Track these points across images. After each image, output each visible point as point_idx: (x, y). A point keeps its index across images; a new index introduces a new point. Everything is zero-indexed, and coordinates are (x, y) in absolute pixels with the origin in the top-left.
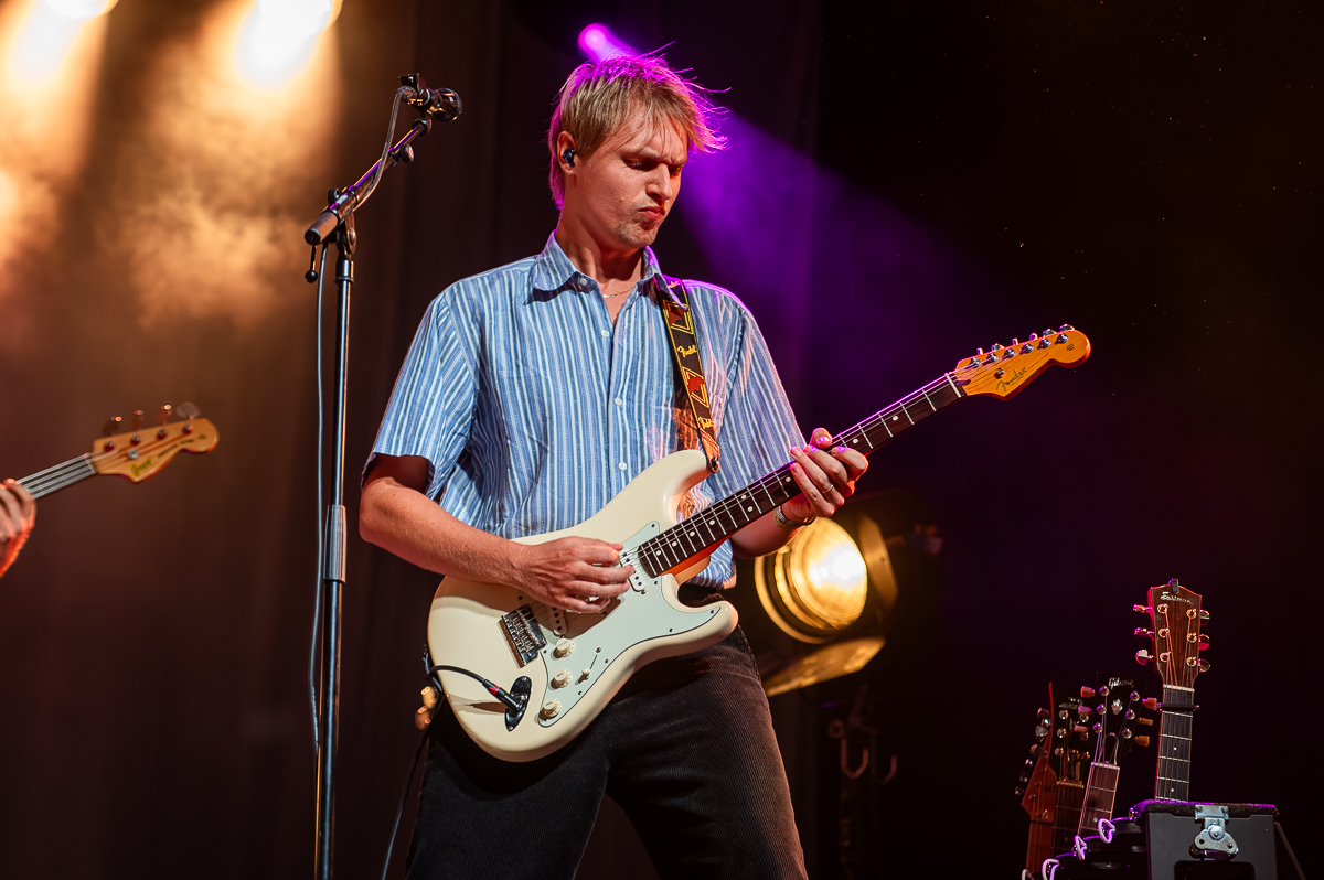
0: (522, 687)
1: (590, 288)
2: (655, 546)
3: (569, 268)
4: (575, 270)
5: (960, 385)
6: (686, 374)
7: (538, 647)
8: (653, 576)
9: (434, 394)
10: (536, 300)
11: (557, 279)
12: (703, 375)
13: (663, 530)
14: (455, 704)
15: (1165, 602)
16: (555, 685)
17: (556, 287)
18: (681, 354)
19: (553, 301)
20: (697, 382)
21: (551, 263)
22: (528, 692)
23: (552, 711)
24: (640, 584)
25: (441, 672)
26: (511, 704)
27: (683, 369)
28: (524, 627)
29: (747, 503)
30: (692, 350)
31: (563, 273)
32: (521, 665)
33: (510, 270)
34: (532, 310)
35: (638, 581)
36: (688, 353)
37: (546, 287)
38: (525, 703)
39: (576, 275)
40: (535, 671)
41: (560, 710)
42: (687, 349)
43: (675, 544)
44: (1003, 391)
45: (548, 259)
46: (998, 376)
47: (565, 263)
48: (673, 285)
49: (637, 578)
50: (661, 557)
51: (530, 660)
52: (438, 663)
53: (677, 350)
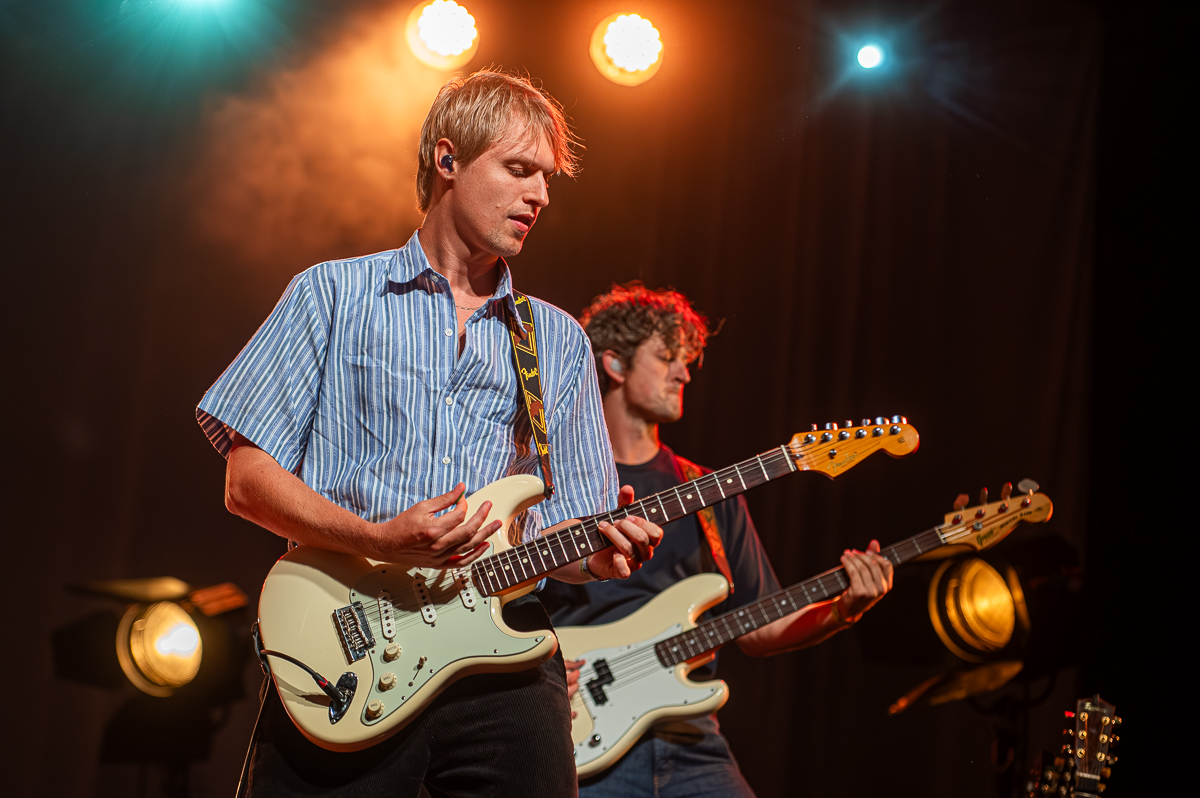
0: (349, 683)
1: (443, 288)
2: (489, 567)
3: (424, 263)
4: (428, 266)
5: (794, 458)
6: (528, 397)
7: (367, 647)
8: (484, 596)
9: (270, 372)
10: (391, 291)
11: (410, 271)
12: (541, 399)
13: (497, 552)
14: (281, 689)
15: (1087, 711)
16: (382, 688)
17: (408, 280)
18: (524, 376)
19: (405, 295)
20: (539, 406)
21: (408, 255)
22: (353, 688)
23: (378, 711)
24: (470, 601)
25: (270, 657)
26: (336, 697)
27: (526, 392)
28: (356, 623)
29: (581, 539)
30: (533, 373)
31: (416, 268)
32: (350, 662)
33: (372, 260)
34: (386, 299)
35: (469, 598)
36: (530, 375)
37: (399, 280)
38: (350, 699)
39: (429, 271)
40: (361, 669)
41: (385, 712)
42: (529, 372)
43: (507, 568)
44: (833, 470)
45: (407, 251)
46: (832, 456)
47: (421, 258)
48: (520, 301)
49: (468, 595)
50: (493, 578)
51: (358, 658)
52: (268, 647)
53: (520, 372)
